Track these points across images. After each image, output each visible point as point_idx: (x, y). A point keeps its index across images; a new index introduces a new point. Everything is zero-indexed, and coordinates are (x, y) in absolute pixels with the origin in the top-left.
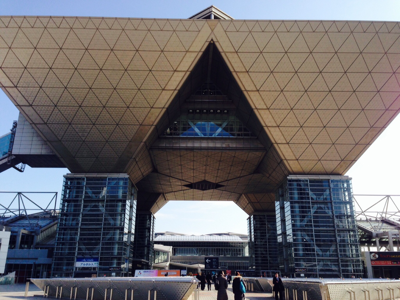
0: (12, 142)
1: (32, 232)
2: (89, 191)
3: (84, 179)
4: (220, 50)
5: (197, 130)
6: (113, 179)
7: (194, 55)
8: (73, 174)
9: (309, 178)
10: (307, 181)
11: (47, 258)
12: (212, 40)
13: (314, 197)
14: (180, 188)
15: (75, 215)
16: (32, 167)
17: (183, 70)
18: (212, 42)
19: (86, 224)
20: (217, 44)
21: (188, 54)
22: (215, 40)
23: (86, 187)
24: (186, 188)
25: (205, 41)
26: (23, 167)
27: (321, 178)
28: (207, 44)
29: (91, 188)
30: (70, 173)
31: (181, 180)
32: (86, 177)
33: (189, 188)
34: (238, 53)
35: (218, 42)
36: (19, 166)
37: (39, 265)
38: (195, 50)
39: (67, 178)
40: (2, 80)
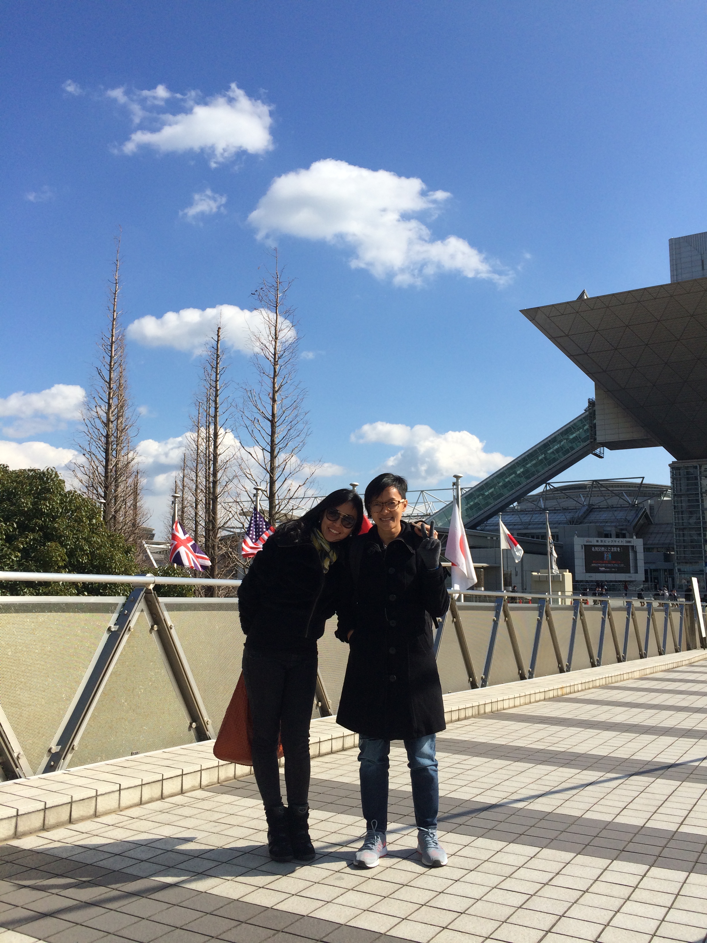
0: (593, 427)
1: (622, 530)
3: (696, 467)
8: (681, 461)
11: (665, 562)
15: (691, 513)
16: (611, 450)
23: (700, 477)
26: (602, 452)
30: (675, 460)
32: (699, 465)
36: (597, 451)
37: (656, 570)
39: (673, 467)
40: (588, 367)
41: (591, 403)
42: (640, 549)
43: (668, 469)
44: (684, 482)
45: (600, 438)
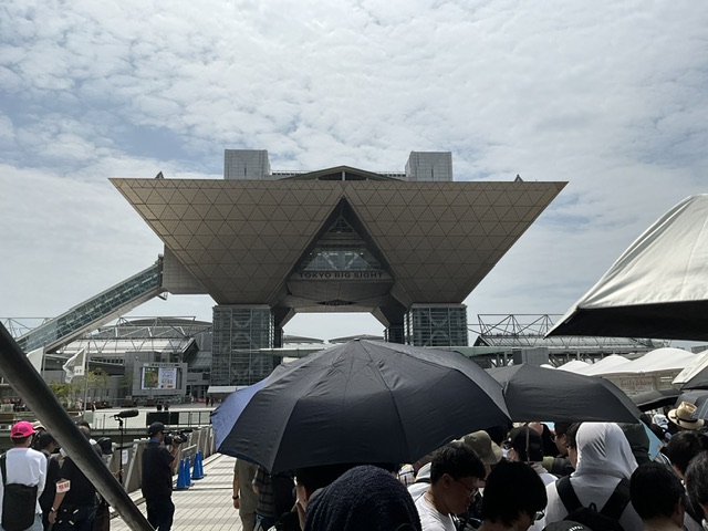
0: (160, 277)
1: (175, 355)
2: (236, 322)
4: (351, 204)
5: (331, 263)
6: (256, 311)
7: (328, 208)
8: (221, 306)
10: (428, 309)
11: (203, 380)
13: (435, 324)
14: (311, 305)
15: (224, 344)
16: (173, 294)
17: (319, 220)
18: (343, 198)
21: (323, 207)
22: (346, 196)
23: (232, 318)
24: (318, 305)
26: (166, 295)
28: (339, 199)
29: (237, 320)
31: (313, 300)
32: (232, 310)
33: (321, 305)
34: (366, 206)
35: (349, 197)
36: (162, 295)
38: (330, 204)
39: (215, 309)
40: (160, 230)
41: (161, 258)
42: (185, 370)
43: (212, 312)
44: (221, 321)
45: (164, 286)
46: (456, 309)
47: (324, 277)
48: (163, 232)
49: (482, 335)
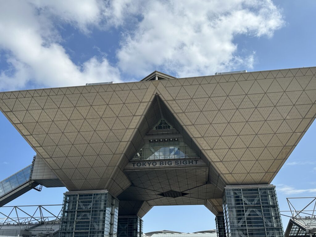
0: (32, 171)
2: (81, 204)
3: (77, 195)
4: (163, 99)
6: (97, 194)
7: (145, 104)
8: (70, 192)
9: (242, 187)
10: (240, 190)
12: (157, 93)
13: (247, 202)
14: (156, 197)
16: (46, 187)
17: (139, 115)
18: (157, 95)
19: (78, 229)
20: (160, 96)
21: (142, 104)
22: (159, 93)
23: (78, 201)
24: (160, 196)
25: (152, 94)
26: (41, 188)
27: (251, 187)
28: (154, 96)
29: (82, 202)
31: (154, 191)
32: (79, 194)
33: (162, 196)
34: (176, 101)
35: (161, 94)
36: (38, 187)
38: (146, 101)
39: (66, 195)
40: (23, 131)
46: (265, 189)
47: (151, 166)
48: (25, 132)
49: (293, 218)
